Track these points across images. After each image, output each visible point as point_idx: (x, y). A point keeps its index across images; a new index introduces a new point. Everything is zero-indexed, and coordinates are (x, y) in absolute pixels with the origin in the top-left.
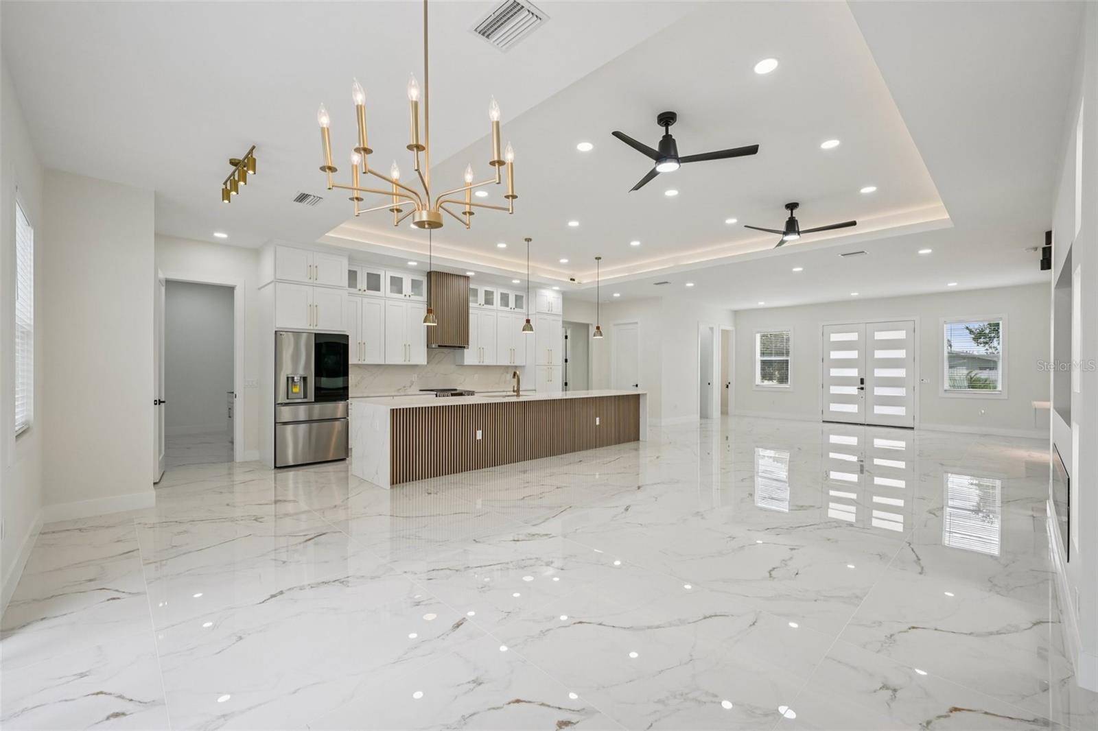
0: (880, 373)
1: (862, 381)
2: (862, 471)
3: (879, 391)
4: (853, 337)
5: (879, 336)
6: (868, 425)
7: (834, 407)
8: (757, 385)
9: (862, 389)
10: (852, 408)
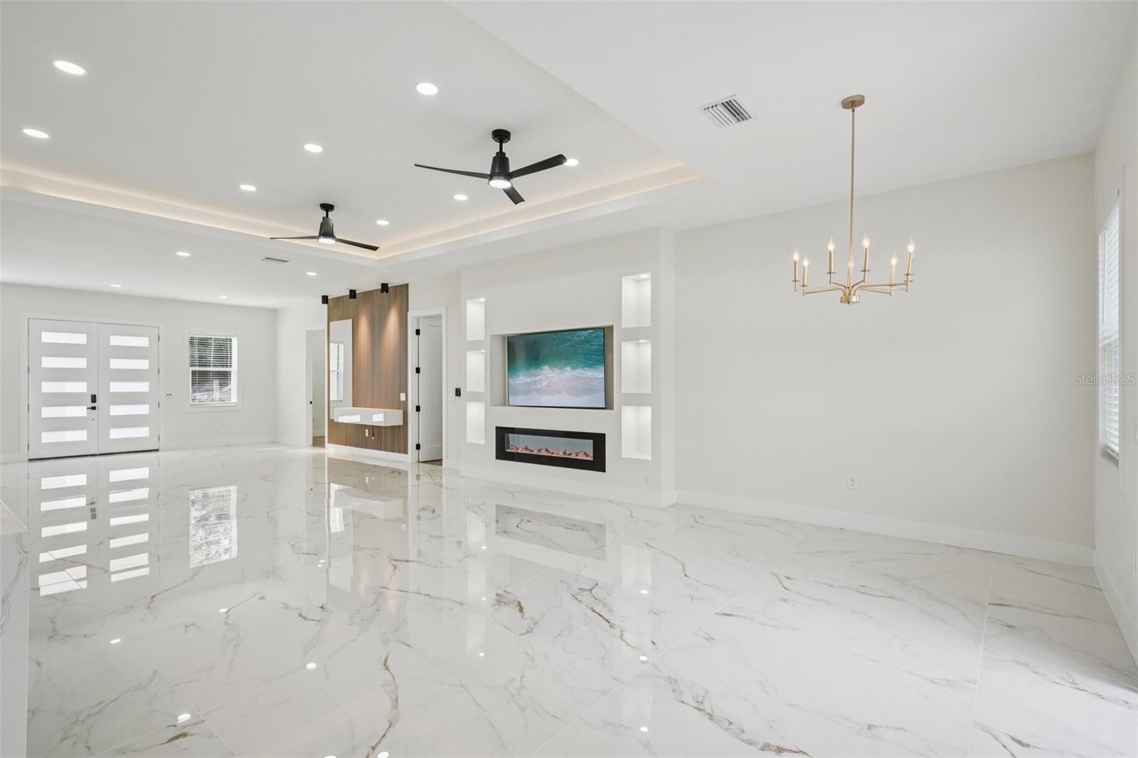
0: (116, 387)
1: (94, 399)
3: (116, 410)
4: (81, 339)
5: (117, 341)
6: (101, 455)
7: (48, 437)
9: (94, 408)
10: (80, 436)
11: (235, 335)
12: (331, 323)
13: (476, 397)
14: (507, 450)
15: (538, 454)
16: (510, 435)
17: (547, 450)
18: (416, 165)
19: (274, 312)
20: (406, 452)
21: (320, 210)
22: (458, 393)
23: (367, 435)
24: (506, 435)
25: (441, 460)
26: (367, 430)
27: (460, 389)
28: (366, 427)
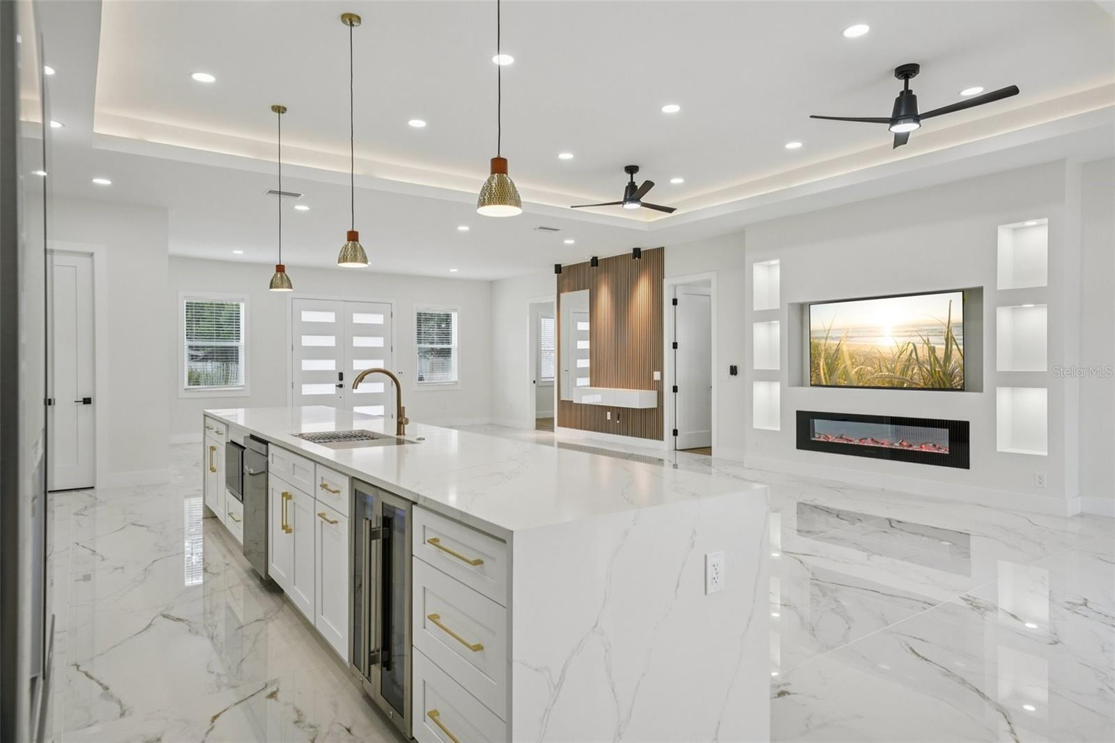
0: (358, 365)
1: (341, 377)
4: (329, 317)
5: (359, 318)
9: (341, 386)
11: (455, 310)
12: (562, 295)
13: (767, 376)
14: (813, 439)
15: (861, 444)
16: (815, 420)
17: (872, 440)
18: (812, 117)
19: (491, 285)
20: (662, 438)
21: (625, 173)
22: (734, 371)
23: (609, 418)
24: (811, 420)
25: (711, 447)
26: (609, 413)
27: (735, 367)
28: (607, 408)
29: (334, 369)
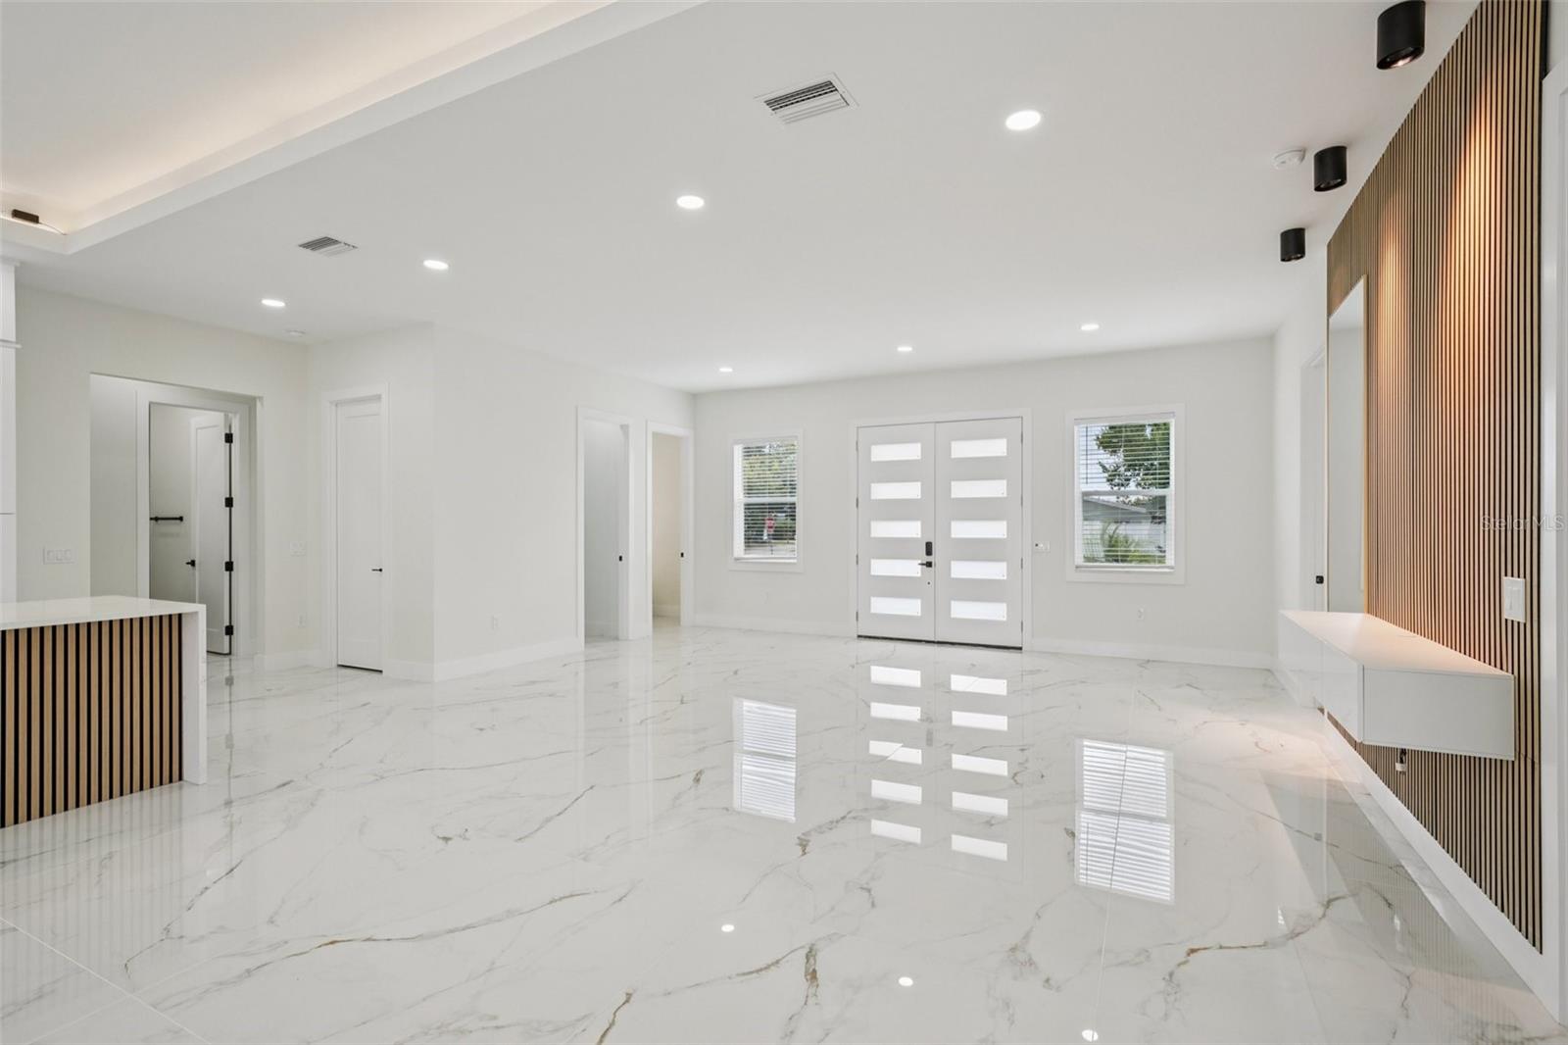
0: (962, 530)
1: (929, 549)
2: (930, 741)
3: (961, 570)
4: (911, 452)
5: (962, 449)
6: (939, 643)
7: (881, 605)
8: (737, 559)
9: (929, 564)
10: (911, 607)
11: (1172, 413)
19: (1272, 342)
29: (919, 536)
